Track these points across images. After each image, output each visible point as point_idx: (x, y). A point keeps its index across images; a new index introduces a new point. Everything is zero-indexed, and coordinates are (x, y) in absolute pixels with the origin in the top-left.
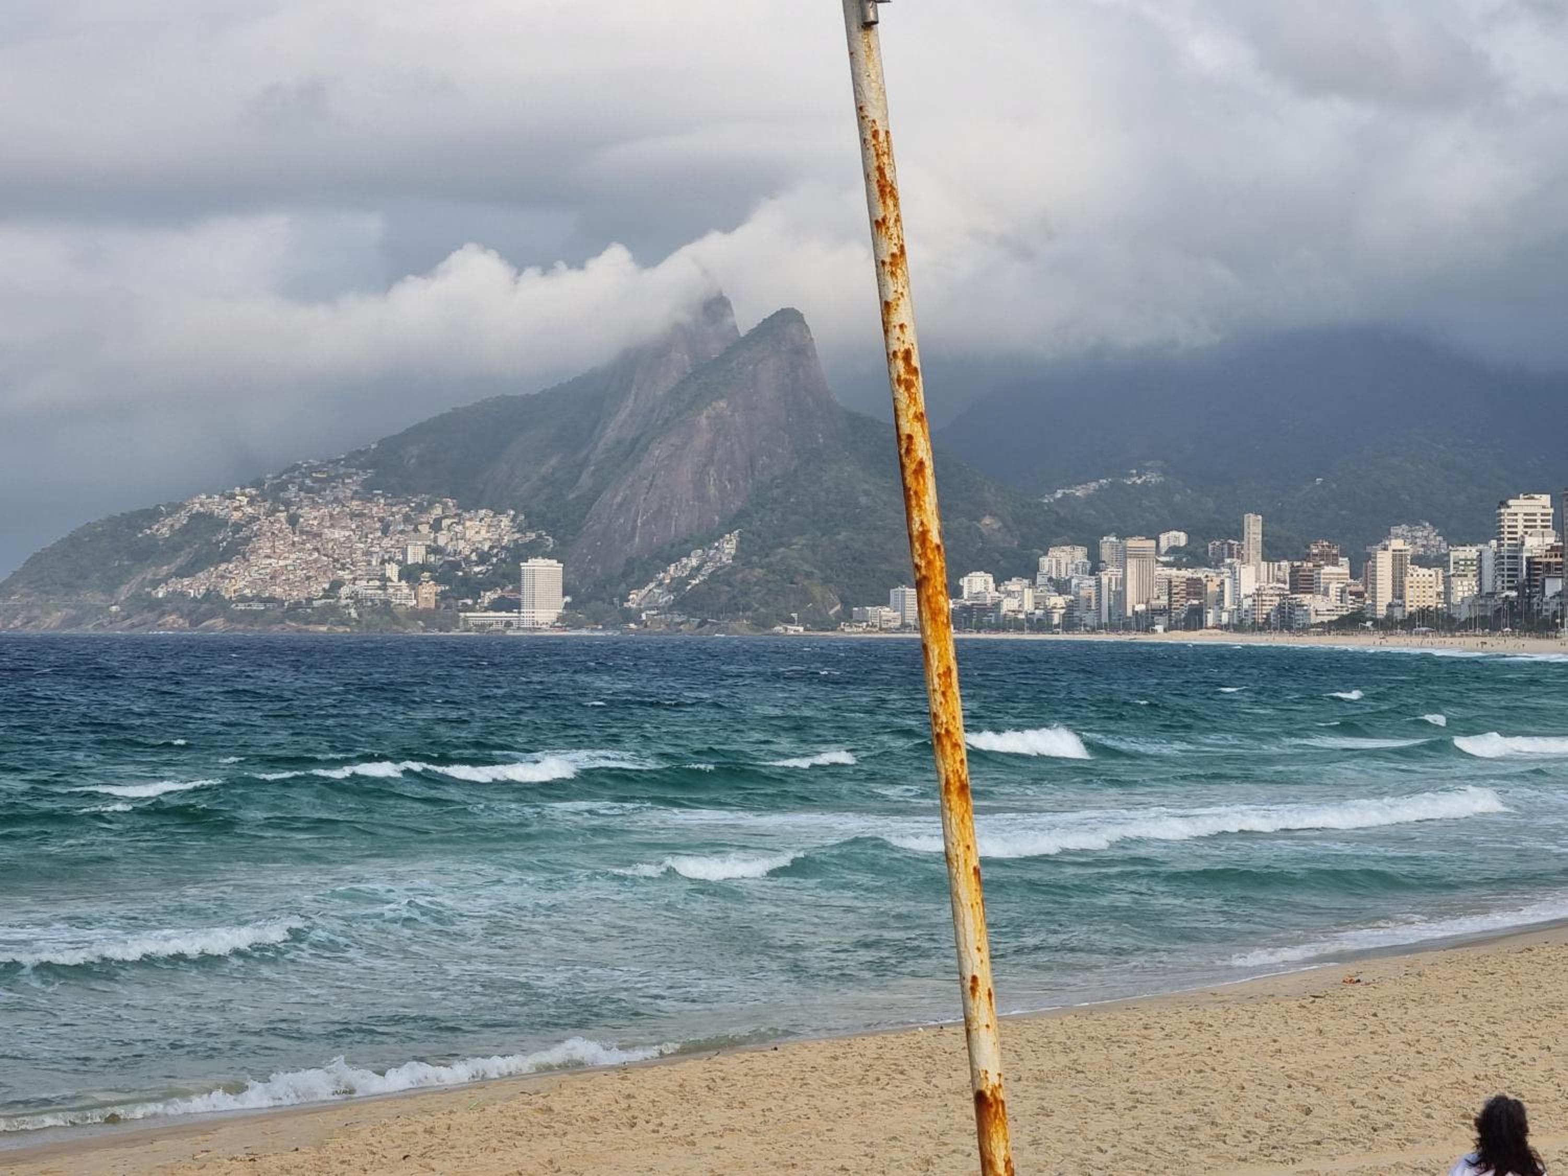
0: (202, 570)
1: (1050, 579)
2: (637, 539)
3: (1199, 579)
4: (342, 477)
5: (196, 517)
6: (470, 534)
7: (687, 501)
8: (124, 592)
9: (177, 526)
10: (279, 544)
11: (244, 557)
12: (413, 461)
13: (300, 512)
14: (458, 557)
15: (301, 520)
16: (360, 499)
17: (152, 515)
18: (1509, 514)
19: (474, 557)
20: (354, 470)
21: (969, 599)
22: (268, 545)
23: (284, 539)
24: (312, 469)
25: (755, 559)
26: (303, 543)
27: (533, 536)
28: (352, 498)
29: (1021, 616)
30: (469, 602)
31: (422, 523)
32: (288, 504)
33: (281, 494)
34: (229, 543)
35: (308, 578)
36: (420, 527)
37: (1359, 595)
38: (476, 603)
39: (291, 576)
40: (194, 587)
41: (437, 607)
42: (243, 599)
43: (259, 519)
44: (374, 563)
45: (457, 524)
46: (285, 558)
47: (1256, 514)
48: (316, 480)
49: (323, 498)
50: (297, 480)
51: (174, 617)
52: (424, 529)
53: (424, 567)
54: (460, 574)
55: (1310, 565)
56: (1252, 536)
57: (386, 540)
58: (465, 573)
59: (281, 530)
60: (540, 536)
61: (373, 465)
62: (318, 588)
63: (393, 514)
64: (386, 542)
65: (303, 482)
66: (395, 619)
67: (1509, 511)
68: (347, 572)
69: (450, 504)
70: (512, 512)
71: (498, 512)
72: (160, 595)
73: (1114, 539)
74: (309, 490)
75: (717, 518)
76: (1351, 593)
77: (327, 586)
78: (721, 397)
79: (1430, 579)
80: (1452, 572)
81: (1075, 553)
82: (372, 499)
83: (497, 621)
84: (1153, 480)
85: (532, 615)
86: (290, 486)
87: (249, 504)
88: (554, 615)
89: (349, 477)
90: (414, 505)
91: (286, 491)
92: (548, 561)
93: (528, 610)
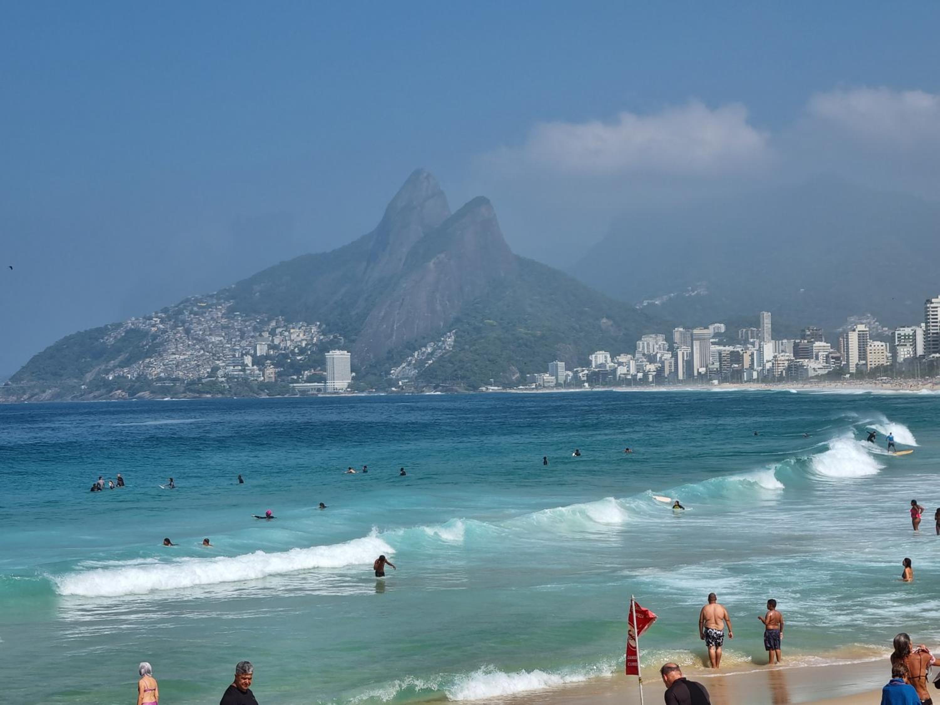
0: (135, 362)
1: (644, 355)
2: (394, 338)
3: (738, 352)
4: (216, 305)
5: (130, 332)
6: (293, 337)
7: (424, 313)
8: (89, 377)
9: (119, 337)
10: (180, 346)
11: (159, 354)
12: (258, 294)
13: (192, 326)
14: (287, 351)
15: (192, 331)
16: (227, 318)
17: (103, 331)
18: (932, 308)
19: (296, 350)
20: (222, 301)
21: (596, 367)
22: (174, 346)
23: (182, 343)
24: (197, 300)
25: (467, 347)
26: (194, 345)
27: (332, 337)
28: (222, 317)
29: (629, 377)
30: (295, 377)
31: (264, 331)
32: (184, 322)
33: (180, 316)
34: (150, 346)
35: (198, 366)
36: (263, 334)
37: (837, 358)
38: (298, 378)
39: (188, 365)
40: (130, 373)
41: (276, 381)
42: (159, 379)
43: (167, 332)
44: (237, 356)
45: (286, 331)
46: (184, 354)
47: (768, 312)
48: (200, 307)
49: (204, 318)
50: (189, 308)
51: (120, 391)
52: (266, 335)
53: (267, 357)
54: (289, 361)
55: (806, 341)
56: (765, 325)
57: (244, 342)
58: (291, 360)
59: (181, 338)
60: (335, 337)
61: (233, 298)
62: (205, 371)
63: (246, 327)
64: (244, 343)
65: (192, 309)
66: (251, 389)
67: (932, 305)
68: (221, 361)
69: (281, 320)
70: (318, 323)
71: (309, 323)
72: (111, 378)
73: (681, 329)
74: (196, 313)
75: (442, 323)
76: (833, 358)
77: (209, 370)
78: (442, 251)
79: (882, 348)
80: (897, 343)
81: (658, 338)
82: (234, 318)
83: (312, 388)
84: (702, 293)
85: (333, 384)
86: (185, 311)
87: (161, 323)
88: (346, 384)
89: (220, 305)
90: (259, 320)
91: (182, 314)
92: (342, 352)
93: (331, 381)
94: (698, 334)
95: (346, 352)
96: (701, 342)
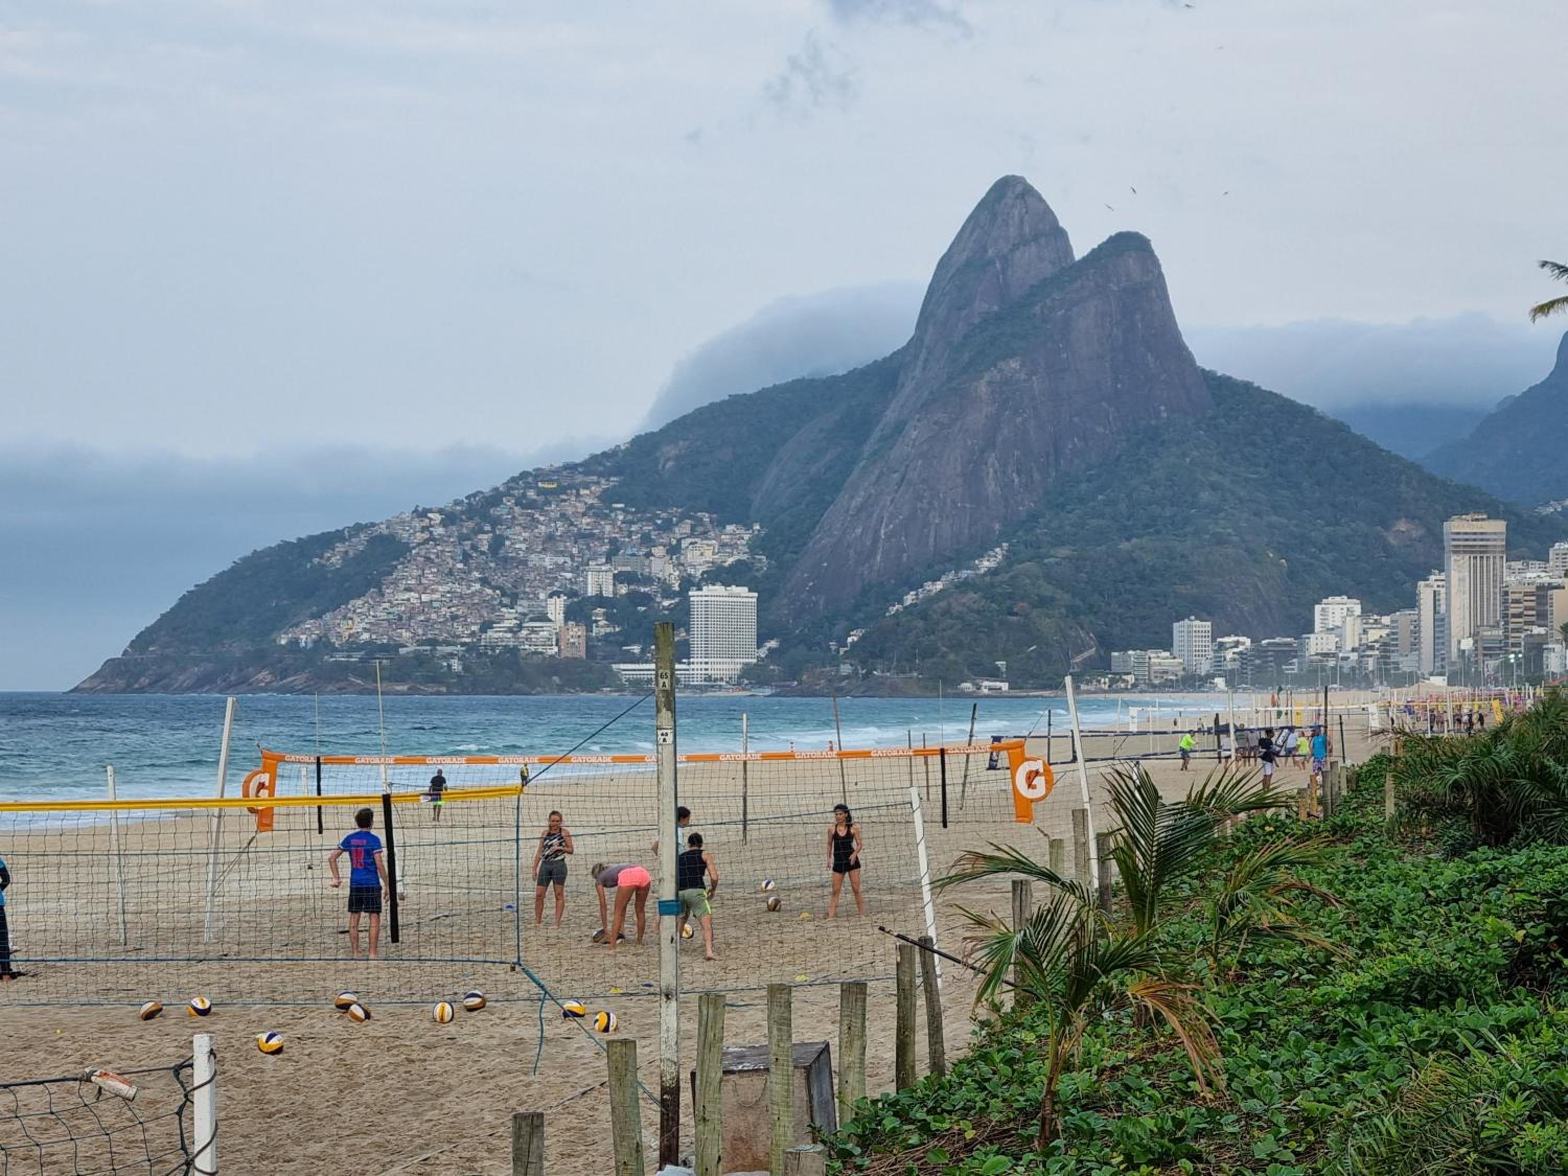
0: (333, 609)
2: (879, 558)
4: (577, 487)
5: (375, 541)
7: (953, 502)
9: (351, 554)
11: (377, 591)
12: (670, 464)
13: (509, 532)
15: (507, 543)
16: (594, 515)
17: (327, 540)
19: (677, 586)
20: (595, 478)
22: (415, 573)
28: (584, 514)
30: (636, 649)
32: (496, 522)
33: (492, 511)
35: (454, 618)
38: (643, 651)
39: (433, 615)
41: (590, 656)
46: (432, 591)
48: (541, 492)
49: (546, 514)
50: (516, 492)
58: (649, 608)
61: (618, 471)
63: (630, 534)
65: (524, 495)
69: (706, 520)
70: (758, 527)
74: (532, 505)
75: (997, 526)
78: (1013, 355)
82: (609, 515)
85: (704, 666)
86: (504, 500)
87: (444, 523)
88: (739, 667)
89: (586, 486)
90: (659, 522)
91: (497, 506)
92: (734, 589)
93: (699, 660)
94: (1466, 533)
95: (746, 589)
96: (1475, 558)
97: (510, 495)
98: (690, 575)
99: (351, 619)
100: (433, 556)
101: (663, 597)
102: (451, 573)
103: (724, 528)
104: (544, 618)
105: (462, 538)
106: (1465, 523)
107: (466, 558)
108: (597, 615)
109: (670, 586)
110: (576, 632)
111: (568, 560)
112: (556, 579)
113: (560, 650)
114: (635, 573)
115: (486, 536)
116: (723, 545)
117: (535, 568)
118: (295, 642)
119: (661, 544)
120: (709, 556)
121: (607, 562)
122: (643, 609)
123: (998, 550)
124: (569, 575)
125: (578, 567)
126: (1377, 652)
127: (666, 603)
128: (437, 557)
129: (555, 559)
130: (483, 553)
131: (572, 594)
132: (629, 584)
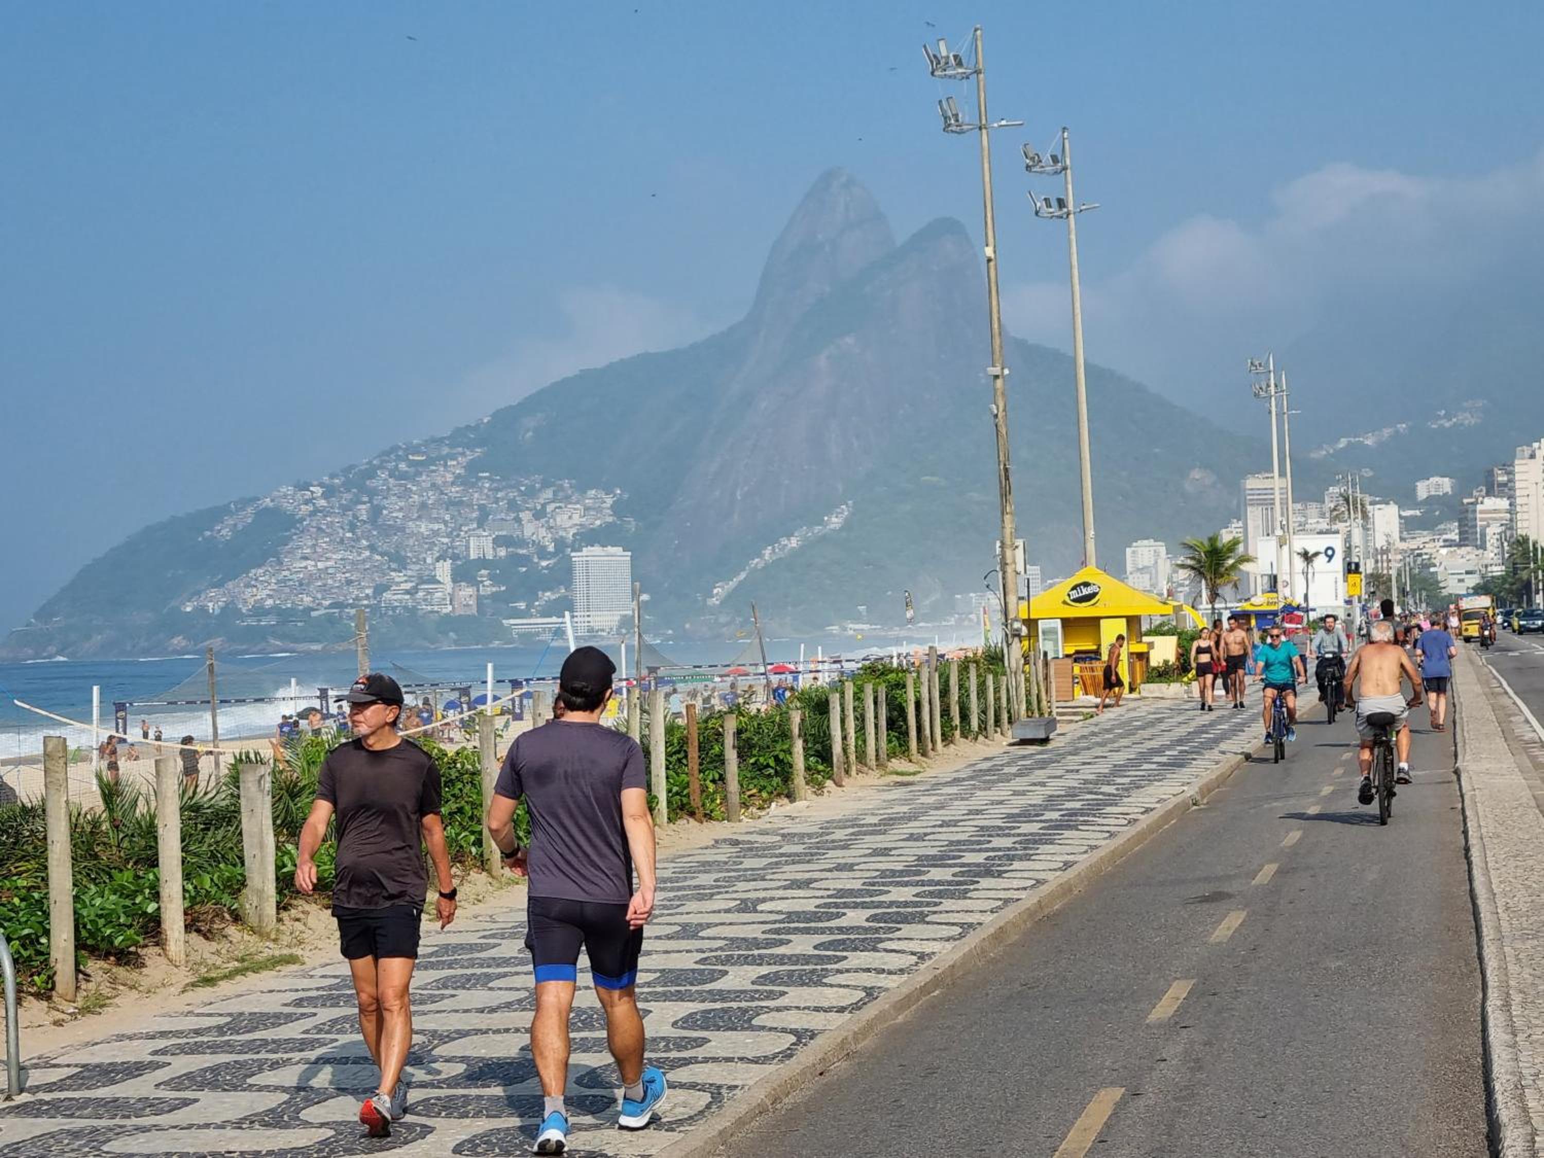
0: (234, 578)
2: (736, 517)
4: (445, 458)
5: (263, 513)
7: (800, 465)
9: (240, 527)
11: (277, 560)
12: (530, 434)
13: (385, 502)
14: (531, 549)
15: (385, 512)
16: (462, 484)
17: (216, 514)
19: (551, 549)
20: (460, 449)
24: (410, 450)
28: (453, 484)
30: (522, 605)
32: (373, 493)
33: (368, 482)
35: (350, 582)
38: (529, 607)
39: (329, 581)
41: (475, 613)
42: (262, 612)
45: (560, 508)
46: (327, 559)
48: (412, 464)
49: (418, 484)
50: (389, 465)
53: (485, 563)
58: (531, 568)
61: (483, 443)
63: (497, 501)
65: (397, 466)
66: (416, 631)
69: (566, 485)
72: (189, 609)
74: (403, 476)
75: (841, 486)
78: (849, 332)
81: (1308, 512)
82: (476, 483)
83: (544, 629)
84: (1467, 422)
85: (587, 619)
86: (379, 472)
87: (325, 496)
88: (617, 618)
89: (453, 458)
90: (523, 488)
91: (374, 478)
92: (610, 549)
93: (582, 614)
94: (1259, 489)
95: (621, 549)
96: (1267, 509)
97: (385, 468)
98: (562, 537)
99: (255, 586)
100: (324, 527)
101: (540, 558)
102: (342, 541)
103: (585, 493)
104: (433, 580)
105: (345, 509)
106: (1257, 480)
107: (353, 528)
108: (482, 576)
109: (545, 547)
110: (467, 592)
111: (442, 526)
112: (434, 544)
113: (454, 608)
114: (512, 536)
115: (364, 507)
116: (587, 509)
117: (412, 534)
118: (203, 610)
119: (527, 509)
120: (576, 519)
121: (478, 527)
122: (524, 569)
123: (843, 507)
124: (445, 540)
125: (451, 532)
126: (1187, 589)
127: (544, 563)
128: (328, 528)
129: (431, 526)
130: (365, 522)
131: (455, 558)
132: (507, 547)
